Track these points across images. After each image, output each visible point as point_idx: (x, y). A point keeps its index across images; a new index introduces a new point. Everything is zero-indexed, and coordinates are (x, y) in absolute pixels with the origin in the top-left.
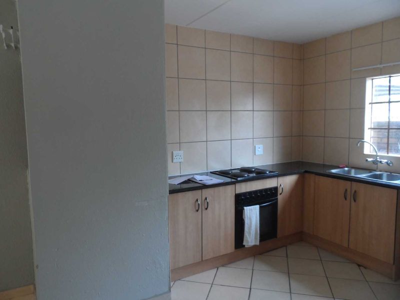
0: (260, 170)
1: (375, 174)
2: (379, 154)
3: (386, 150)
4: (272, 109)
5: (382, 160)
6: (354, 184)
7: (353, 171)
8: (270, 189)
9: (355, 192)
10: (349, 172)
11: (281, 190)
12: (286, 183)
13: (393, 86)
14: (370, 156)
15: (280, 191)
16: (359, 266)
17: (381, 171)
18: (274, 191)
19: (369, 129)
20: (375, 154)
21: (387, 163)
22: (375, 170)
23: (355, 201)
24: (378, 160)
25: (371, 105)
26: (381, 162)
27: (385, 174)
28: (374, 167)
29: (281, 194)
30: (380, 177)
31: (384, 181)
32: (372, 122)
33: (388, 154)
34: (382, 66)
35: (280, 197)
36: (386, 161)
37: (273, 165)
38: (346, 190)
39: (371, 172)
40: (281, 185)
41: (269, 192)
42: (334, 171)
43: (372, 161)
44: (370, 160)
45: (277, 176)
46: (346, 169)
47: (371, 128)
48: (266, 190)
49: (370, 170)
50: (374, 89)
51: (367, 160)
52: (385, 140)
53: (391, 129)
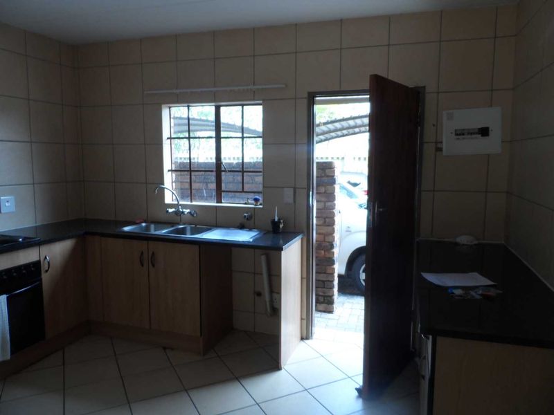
0: (8, 238)
1: (178, 229)
2: (180, 203)
3: (189, 198)
4: (28, 140)
5: (184, 210)
6: (151, 243)
7: (152, 226)
8: (27, 266)
9: (153, 253)
10: (147, 228)
11: (46, 266)
12: (56, 252)
13: (194, 119)
14: (171, 206)
15: (44, 266)
16: (165, 348)
17: (184, 224)
18: (34, 269)
19: (169, 171)
20: (177, 203)
21: (190, 213)
22: (179, 224)
23: (153, 266)
24: (181, 210)
25: (169, 140)
26: (183, 212)
27: (188, 228)
28: (177, 219)
29: (47, 271)
30: (183, 231)
31: (189, 236)
32: (173, 162)
33: (191, 202)
34: (178, 91)
35: (45, 277)
36: (188, 211)
37: (36, 227)
38: (142, 253)
39: (173, 226)
40: (46, 258)
41: (24, 271)
42: (127, 229)
43: (173, 212)
44: (171, 210)
45: (39, 244)
46: (144, 224)
47: (172, 171)
48: (18, 269)
49: (171, 224)
50: (172, 120)
51: (167, 211)
52: (187, 186)
53: (194, 171)
